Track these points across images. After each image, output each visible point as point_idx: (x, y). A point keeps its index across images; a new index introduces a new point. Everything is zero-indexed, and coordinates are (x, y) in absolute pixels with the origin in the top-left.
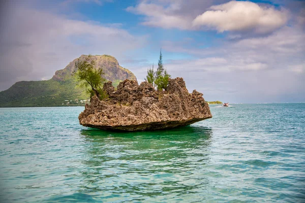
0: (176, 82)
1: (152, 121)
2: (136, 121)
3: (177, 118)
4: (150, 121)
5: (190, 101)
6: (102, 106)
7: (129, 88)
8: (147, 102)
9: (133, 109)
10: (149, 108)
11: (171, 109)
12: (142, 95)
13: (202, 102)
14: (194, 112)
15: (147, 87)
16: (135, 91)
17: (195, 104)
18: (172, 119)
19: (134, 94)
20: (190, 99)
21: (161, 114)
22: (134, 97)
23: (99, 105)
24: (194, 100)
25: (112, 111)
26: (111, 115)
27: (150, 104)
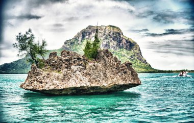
1: (71, 86)
3: (98, 84)
5: (114, 69)
8: (75, 70)
11: (94, 76)
12: (71, 64)
16: (67, 60)
17: (119, 72)
18: (93, 85)
19: (66, 63)
21: (81, 80)
23: (36, 72)
25: (45, 77)
26: (43, 81)
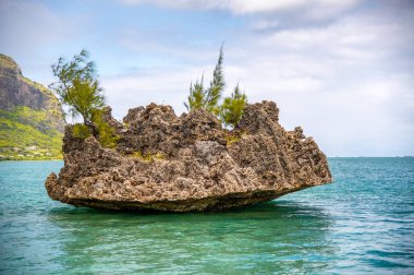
0: (263, 110)
2: (196, 191)
3: (271, 184)
4: (227, 192)
5: (290, 150)
6: (108, 159)
7: (162, 121)
8: (205, 151)
9: (179, 166)
10: (208, 163)
11: (259, 167)
12: (194, 137)
13: (314, 153)
14: (303, 172)
15: (205, 120)
16: (177, 128)
17: (299, 156)
18: (262, 187)
19: (175, 134)
20: (289, 146)
21: (243, 176)
22: (176, 141)
23: (101, 157)
24: (297, 147)
25: (134, 170)
27: (210, 156)
